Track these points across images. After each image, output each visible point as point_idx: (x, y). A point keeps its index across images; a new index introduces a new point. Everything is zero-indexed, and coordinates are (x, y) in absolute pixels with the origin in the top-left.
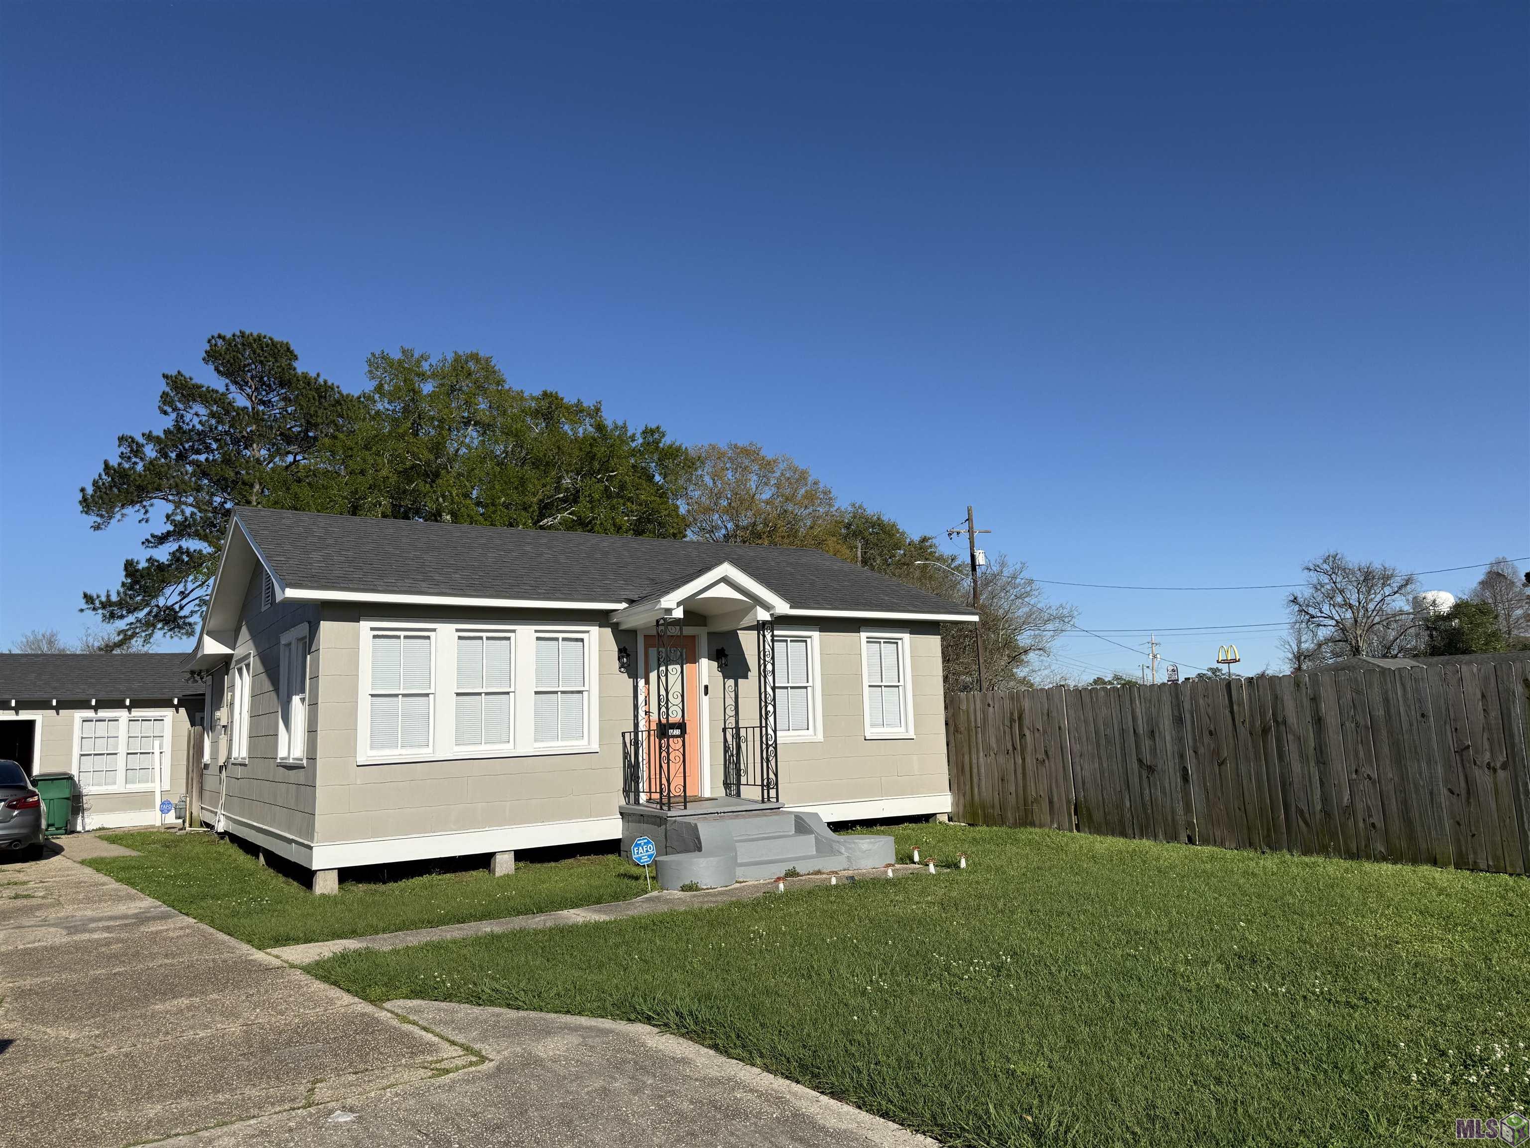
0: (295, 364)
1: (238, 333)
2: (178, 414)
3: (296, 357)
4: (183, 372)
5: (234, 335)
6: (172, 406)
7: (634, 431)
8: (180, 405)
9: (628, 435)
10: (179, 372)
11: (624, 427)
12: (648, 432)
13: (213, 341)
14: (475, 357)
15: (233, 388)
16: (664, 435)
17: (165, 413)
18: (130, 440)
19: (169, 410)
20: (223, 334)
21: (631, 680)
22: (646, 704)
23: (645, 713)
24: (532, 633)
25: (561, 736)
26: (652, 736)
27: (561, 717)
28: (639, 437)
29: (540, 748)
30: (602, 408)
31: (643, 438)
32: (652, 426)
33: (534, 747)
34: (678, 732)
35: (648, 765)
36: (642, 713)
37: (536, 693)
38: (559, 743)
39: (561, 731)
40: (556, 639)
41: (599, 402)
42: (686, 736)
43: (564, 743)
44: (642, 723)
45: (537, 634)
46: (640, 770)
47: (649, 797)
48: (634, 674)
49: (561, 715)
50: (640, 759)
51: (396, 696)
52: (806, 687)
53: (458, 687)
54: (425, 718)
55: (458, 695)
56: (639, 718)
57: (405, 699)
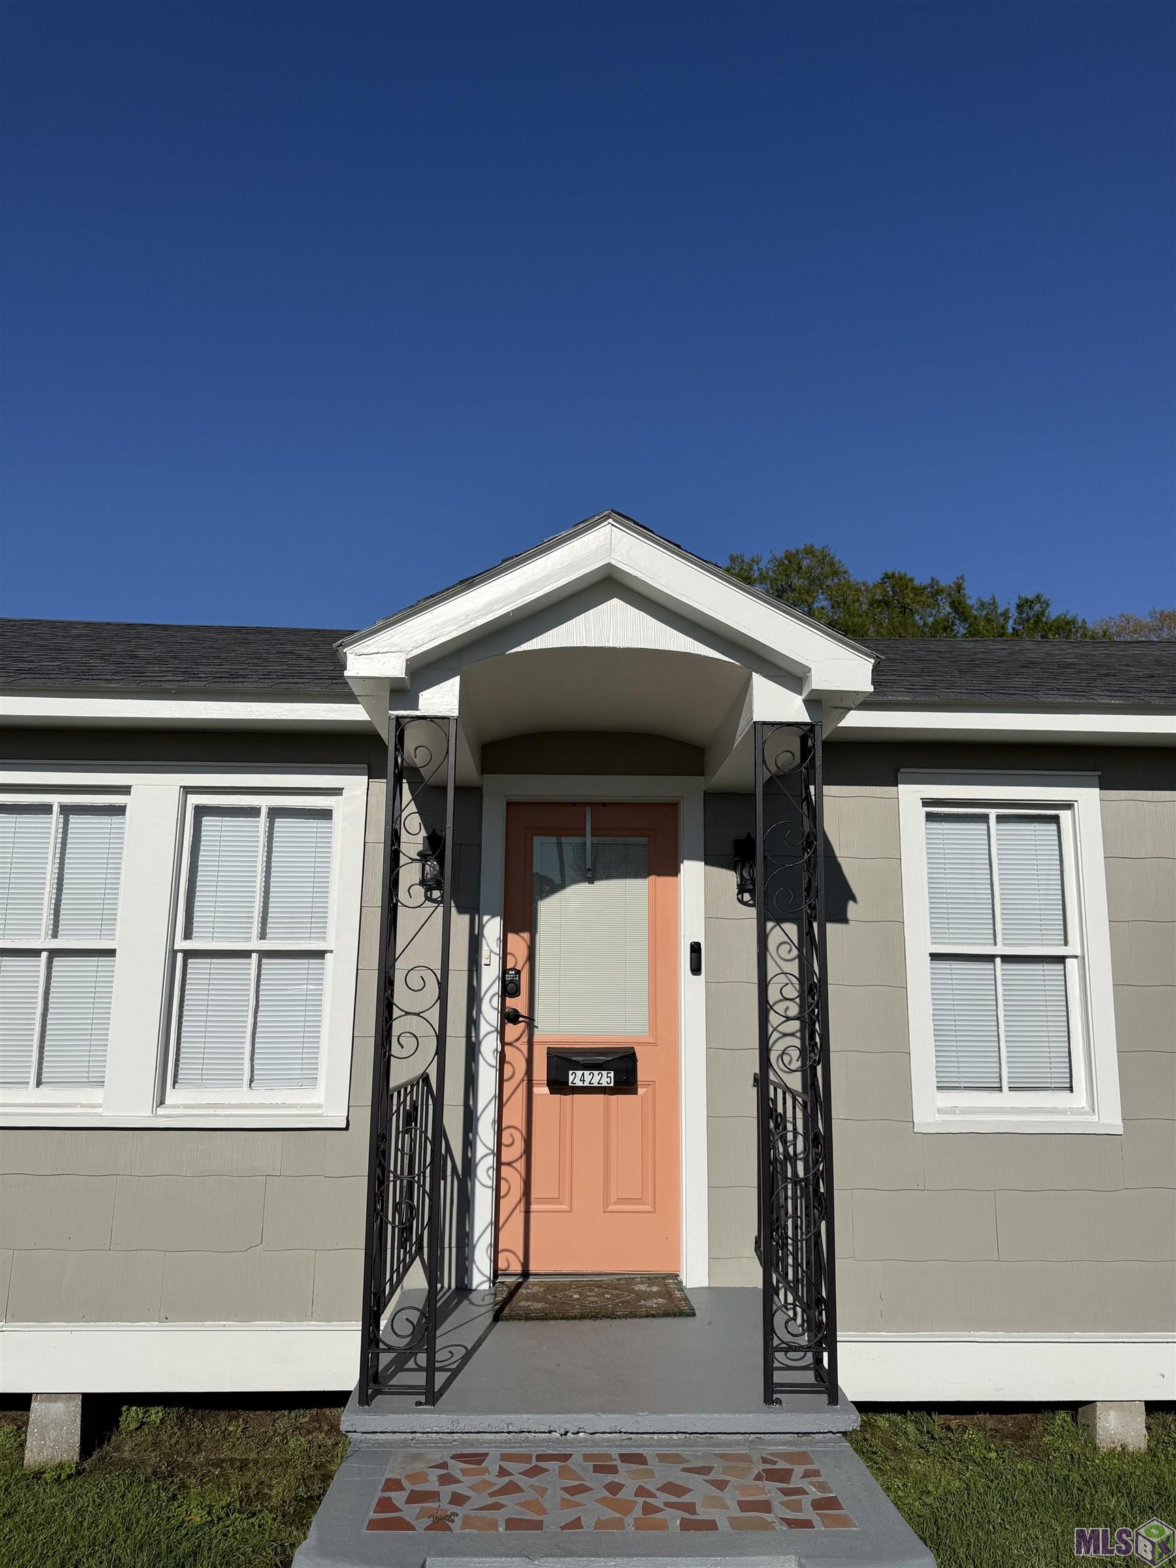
7: (1006, 606)
9: (1000, 611)
11: (994, 602)
12: (1023, 604)
14: (809, 551)
16: (1048, 605)
21: (466, 918)
22: (516, 993)
23: (509, 1017)
24: (175, 794)
25: (252, 1076)
26: (540, 1085)
27: (255, 1024)
28: (1014, 613)
29: (186, 1106)
30: (965, 585)
31: (1021, 612)
32: (1031, 596)
33: (168, 1101)
34: (605, 1078)
35: (520, 1165)
36: (490, 1014)
37: (189, 954)
38: (243, 1095)
39: (252, 1060)
40: (254, 812)
41: (962, 578)
42: (641, 1091)
43: (259, 1095)
44: (489, 1047)
45: (194, 800)
46: (477, 1184)
47: (517, 1268)
48: (472, 907)
49: (255, 1017)
50: (480, 1151)
52: (1060, 959)
56: (484, 1027)
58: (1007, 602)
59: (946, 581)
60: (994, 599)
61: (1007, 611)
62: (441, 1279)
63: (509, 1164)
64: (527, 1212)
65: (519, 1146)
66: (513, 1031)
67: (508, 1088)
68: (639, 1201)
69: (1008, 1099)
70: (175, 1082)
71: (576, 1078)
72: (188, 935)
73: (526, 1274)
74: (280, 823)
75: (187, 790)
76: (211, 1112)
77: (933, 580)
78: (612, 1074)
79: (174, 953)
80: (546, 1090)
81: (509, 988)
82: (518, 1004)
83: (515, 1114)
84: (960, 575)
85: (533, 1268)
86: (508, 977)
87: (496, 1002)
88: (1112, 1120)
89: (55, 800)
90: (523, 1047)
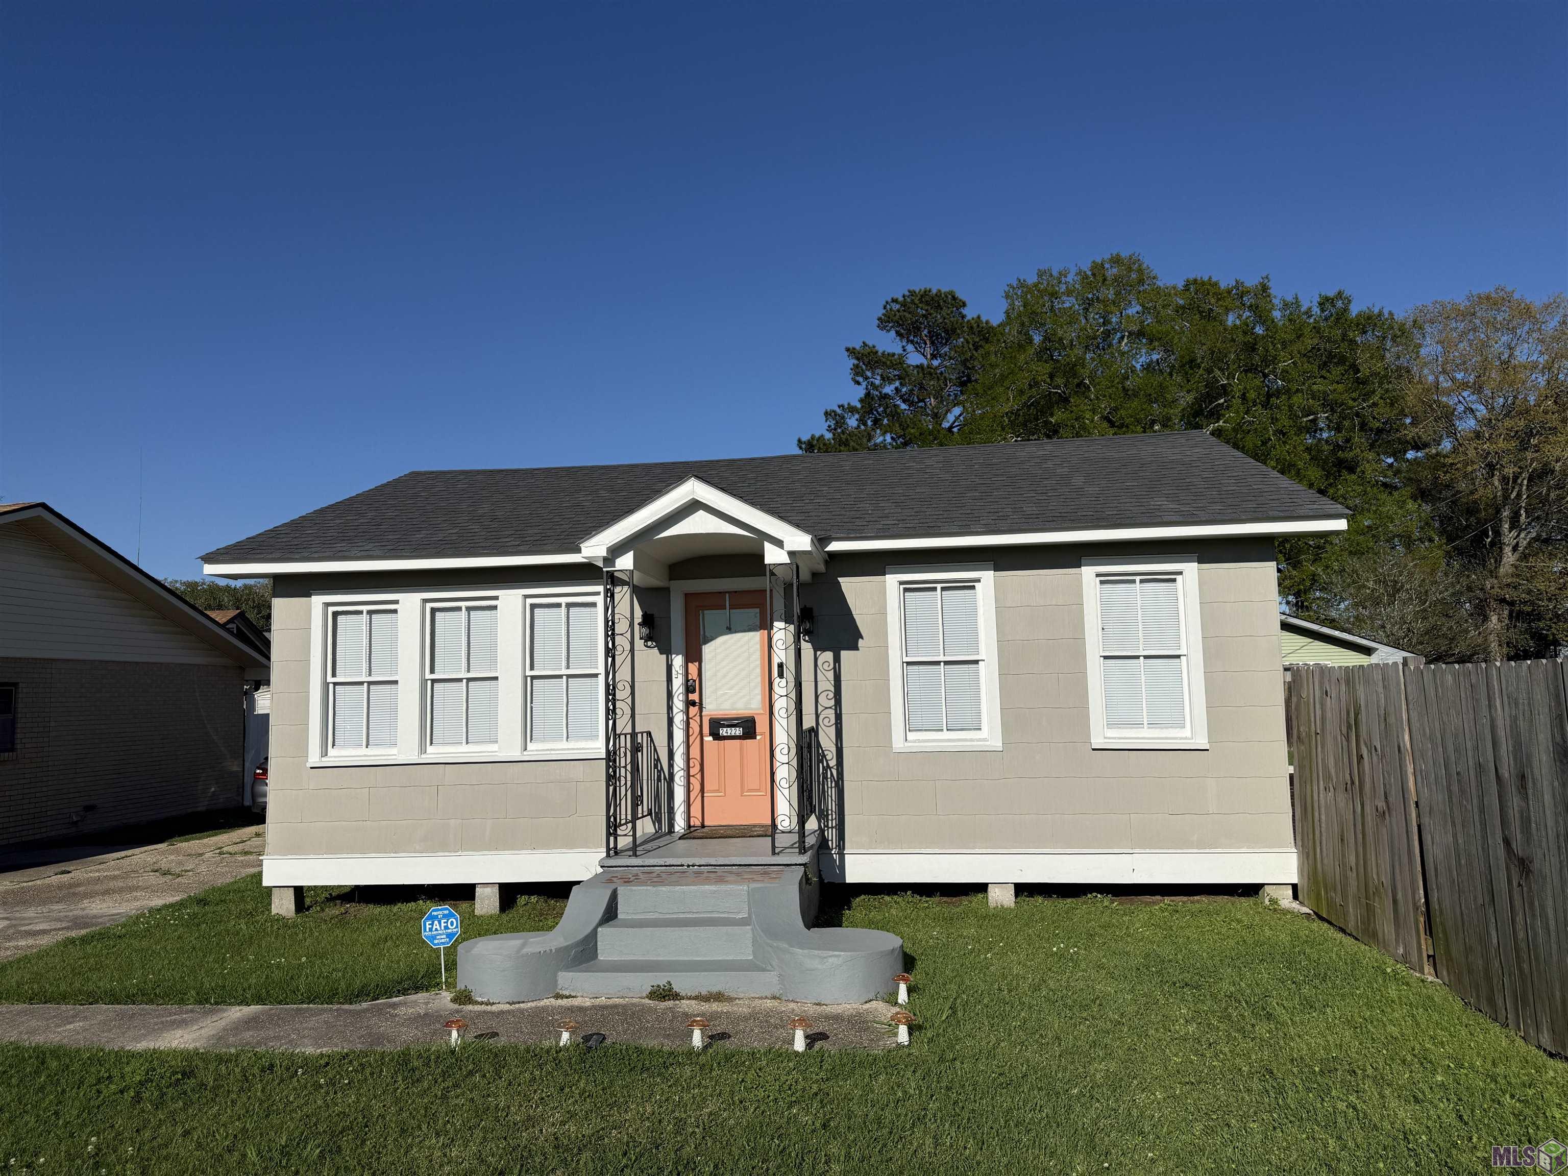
0: (965, 311)
1: (907, 294)
2: (868, 382)
3: (964, 305)
4: (867, 343)
5: (904, 296)
6: (862, 376)
7: (1309, 304)
8: (869, 374)
9: (1302, 310)
10: (864, 343)
11: (1297, 302)
12: (1324, 302)
13: (888, 307)
14: (1116, 260)
15: (910, 347)
16: (1350, 301)
17: (858, 383)
18: (833, 414)
19: (860, 379)
20: (895, 297)
21: (665, 656)
22: (694, 691)
23: (689, 703)
24: (520, 600)
25: (568, 736)
26: (707, 736)
27: (567, 710)
28: (1316, 310)
29: (537, 751)
30: (1270, 284)
31: (1322, 310)
32: (1331, 294)
33: (528, 749)
34: (738, 731)
35: (699, 776)
36: (678, 704)
37: (533, 678)
38: (564, 745)
39: (567, 728)
40: (558, 605)
41: (1267, 277)
42: (758, 737)
43: (572, 744)
44: (679, 718)
45: (530, 601)
46: (675, 784)
47: (698, 823)
48: (666, 650)
49: (567, 707)
50: (676, 769)
51: (361, 683)
52: (976, 662)
53: (432, 671)
54: (394, 710)
55: (434, 681)
56: (675, 710)
57: (372, 687)
58: (1309, 301)
59: (1251, 282)
60: (1297, 298)
61: (1310, 308)
62: (660, 828)
63: (693, 776)
64: (703, 797)
65: (698, 767)
66: (693, 710)
67: (691, 739)
68: (759, 790)
69: (946, 735)
70: (531, 740)
71: (723, 732)
72: (532, 668)
73: (703, 826)
74: (572, 610)
75: (526, 597)
76: (549, 752)
78: (741, 729)
79: (526, 677)
80: (711, 738)
81: (689, 688)
82: (694, 697)
83: (695, 752)
84: (1266, 275)
85: (706, 824)
86: (689, 684)
87: (681, 697)
88: (996, 743)
89: (463, 604)
90: (698, 718)
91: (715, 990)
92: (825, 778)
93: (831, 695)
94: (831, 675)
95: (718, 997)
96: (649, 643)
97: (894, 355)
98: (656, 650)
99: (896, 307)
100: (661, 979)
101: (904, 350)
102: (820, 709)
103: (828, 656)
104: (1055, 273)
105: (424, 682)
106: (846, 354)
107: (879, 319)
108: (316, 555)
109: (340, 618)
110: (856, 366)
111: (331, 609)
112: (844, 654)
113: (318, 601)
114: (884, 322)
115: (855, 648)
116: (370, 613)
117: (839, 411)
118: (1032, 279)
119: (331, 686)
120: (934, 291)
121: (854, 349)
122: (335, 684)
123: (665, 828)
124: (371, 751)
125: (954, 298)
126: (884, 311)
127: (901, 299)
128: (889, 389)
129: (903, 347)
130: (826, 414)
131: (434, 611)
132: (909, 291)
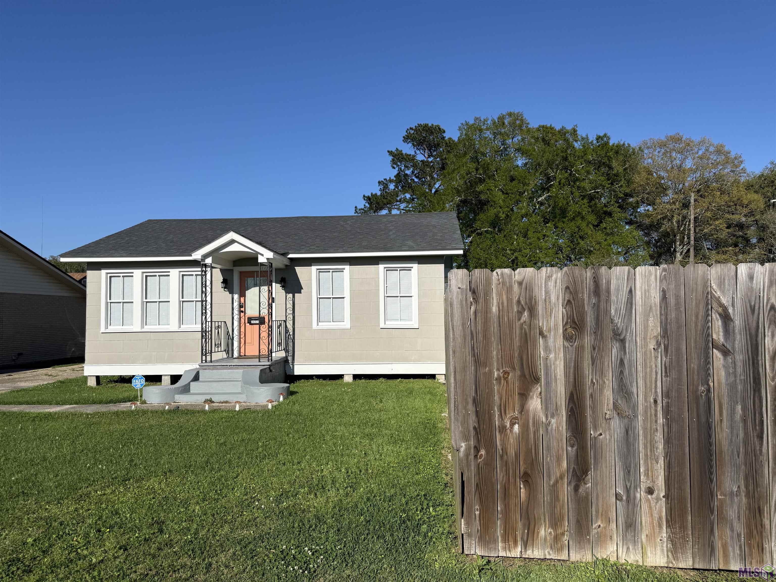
0: (445, 135)
1: (417, 125)
2: (399, 168)
3: (444, 132)
4: (398, 149)
5: (415, 127)
8: (399, 164)
9: (589, 141)
10: (396, 149)
12: (599, 138)
13: (408, 132)
14: (510, 114)
15: (418, 152)
16: (609, 138)
17: (394, 168)
18: (382, 183)
19: (395, 166)
20: (412, 127)
21: (231, 295)
22: (242, 307)
23: (241, 312)
24: (178, 273)
25: (196, 323)
26: (247, 323)
27: (195, 313)
28: (595, 142)
29: (184, 328)
30: (577, 129)
31: (598, 142)
32: (602, 135)
33: (181, 327)
34: (258, 322)
35: (244, 338)
36: (236, 312)
37: (183, 302)
38: (194, 326)
39: (195, 320)
40: (192, 275)
41: (576, 126)
42: (266, 324)
43: (197, 326)
44: (236, 317)
45: (182, 273)
46: (234, 341)
47: (243, 355)
48: (232, 292)
50: (235, 335)
51: (120, 302)
52: (343, 298)
53: (146, 298)
54: (132, 311)
55: (147, 302)
56: (234, 314)
57: (124, 304)
58: (592, 138)
59: (569, 127)
60: (587, 136)
61: (592, 141)
62: (229, 356)
63: (241, 338)
64: (245, 345)
65: (244, 335)
66: (242, 314)
67: (241, 325)
69: (332, 323)
70: (182, 325)
71: (253, 322)
72: (183, 298)
73: (245, 355)
74: (198, 277)
75: (180, 272)
76: (188, 329)
77: (563, 127)
79: (180, 301)
80: (249, 324)
81: (241, 306)
82: (243, 309)
83: (242, 329)
84: (575, 125)
86: (241, 304)
87: (237, 309)
88: (348, 326)
89: (157, 274)
90: (244, 317)
91: (225, 400)
92: (288, 338)
93: (291, 309)
94: (291, 302)
95: (226, 402)
96: (226, 290)
97: (410, 155)
98: (228, 292)
99: (412, 132)
100: (208, 397)
101: (415, 153)
102: (287, 314)
103: (290, 295)
104: (482, 120)
105: (143, 302)
106: (388, 154)
107: (404, 137)
108: (102, 255)
109: (112, 278)
110: (393, 160)
111: (109, 275)
112: (296, 295)
113: (104, 272)
114: (406, 139)
115: (301, 293)
116: (123, 276)
117: (385, 182)
118: (472, 122)
119: (109, 303)
120: (430, 125)
121: (392, 151)
122: (111, 303)
123: (230, 356)
124: (124, 327)
125: (439, 129)
126: (406, 134)
127: (414, 128)
128: (408, 172)
129: (415, 151)
130: (379, 182)
131: (146, 276)
132: (418, 124)
